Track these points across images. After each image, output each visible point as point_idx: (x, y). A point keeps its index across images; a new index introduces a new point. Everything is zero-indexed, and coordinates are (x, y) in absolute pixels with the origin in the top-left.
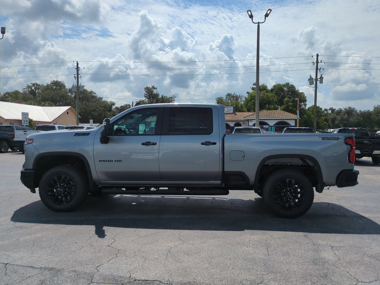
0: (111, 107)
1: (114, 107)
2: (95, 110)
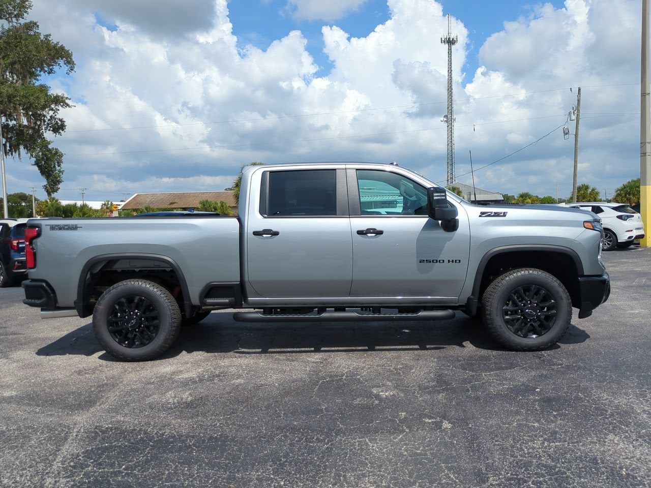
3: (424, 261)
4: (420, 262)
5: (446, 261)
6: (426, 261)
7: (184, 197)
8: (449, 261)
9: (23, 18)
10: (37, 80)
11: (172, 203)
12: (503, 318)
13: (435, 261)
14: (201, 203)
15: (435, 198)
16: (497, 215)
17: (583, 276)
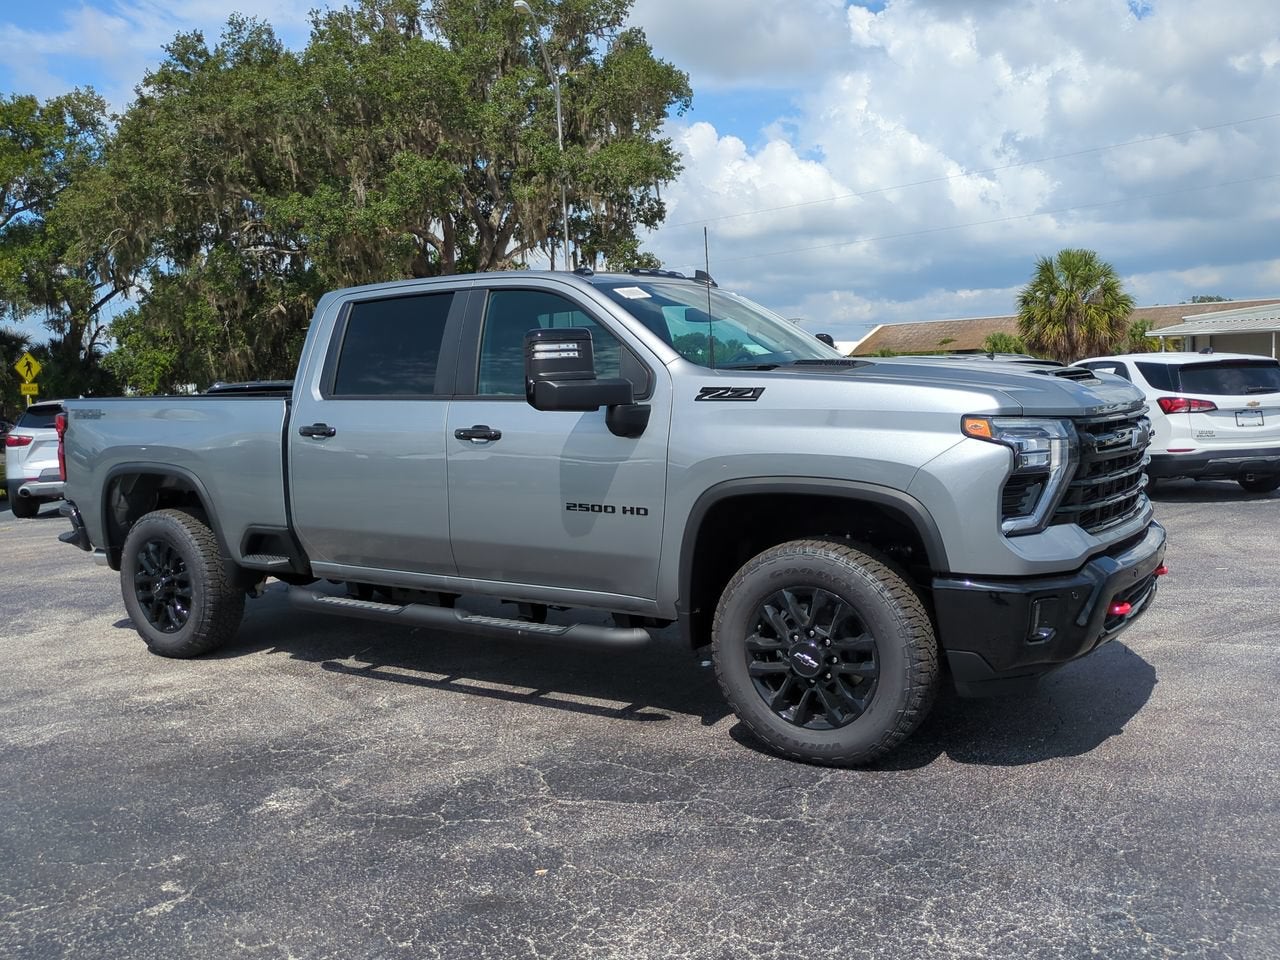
3: (575, 505)
4: (568, 508)
5: (619, 510)
6: (580, 506)
7: (971, 329)
8: (624, 511)
9: (620, 25)
10: (658, 132)
11: (944, 342)
12: (748, 664)
13: (597, 508)
14: (988, 340)
15: (539, 356)
16: (738, 394)
17: (948, 575)
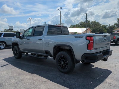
0: (106, 27)
1: (107, 27)
2: (98, 28)
